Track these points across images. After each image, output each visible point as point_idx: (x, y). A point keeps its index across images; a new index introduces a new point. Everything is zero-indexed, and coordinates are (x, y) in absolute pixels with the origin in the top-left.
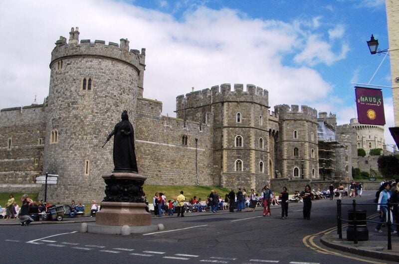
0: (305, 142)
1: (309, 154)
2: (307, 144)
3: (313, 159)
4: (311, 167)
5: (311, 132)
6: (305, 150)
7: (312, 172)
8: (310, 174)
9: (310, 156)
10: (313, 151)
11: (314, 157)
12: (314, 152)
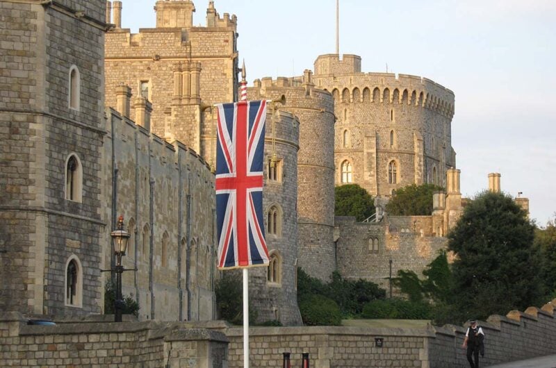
0: (33, 114)
1: (51, 180)
2: (39, 127)
3: (74, 207)
4: (56, 249)
5: (65, 62)
6: (27, 159)
7: (65, 279)
8: (50, 289)
9: (55, 189)
10: (72, 166)
11: (79, 197)
12: (79, 172)
